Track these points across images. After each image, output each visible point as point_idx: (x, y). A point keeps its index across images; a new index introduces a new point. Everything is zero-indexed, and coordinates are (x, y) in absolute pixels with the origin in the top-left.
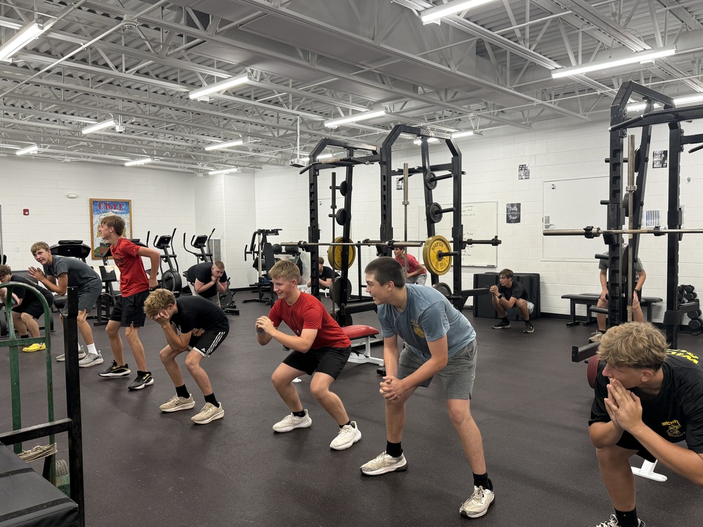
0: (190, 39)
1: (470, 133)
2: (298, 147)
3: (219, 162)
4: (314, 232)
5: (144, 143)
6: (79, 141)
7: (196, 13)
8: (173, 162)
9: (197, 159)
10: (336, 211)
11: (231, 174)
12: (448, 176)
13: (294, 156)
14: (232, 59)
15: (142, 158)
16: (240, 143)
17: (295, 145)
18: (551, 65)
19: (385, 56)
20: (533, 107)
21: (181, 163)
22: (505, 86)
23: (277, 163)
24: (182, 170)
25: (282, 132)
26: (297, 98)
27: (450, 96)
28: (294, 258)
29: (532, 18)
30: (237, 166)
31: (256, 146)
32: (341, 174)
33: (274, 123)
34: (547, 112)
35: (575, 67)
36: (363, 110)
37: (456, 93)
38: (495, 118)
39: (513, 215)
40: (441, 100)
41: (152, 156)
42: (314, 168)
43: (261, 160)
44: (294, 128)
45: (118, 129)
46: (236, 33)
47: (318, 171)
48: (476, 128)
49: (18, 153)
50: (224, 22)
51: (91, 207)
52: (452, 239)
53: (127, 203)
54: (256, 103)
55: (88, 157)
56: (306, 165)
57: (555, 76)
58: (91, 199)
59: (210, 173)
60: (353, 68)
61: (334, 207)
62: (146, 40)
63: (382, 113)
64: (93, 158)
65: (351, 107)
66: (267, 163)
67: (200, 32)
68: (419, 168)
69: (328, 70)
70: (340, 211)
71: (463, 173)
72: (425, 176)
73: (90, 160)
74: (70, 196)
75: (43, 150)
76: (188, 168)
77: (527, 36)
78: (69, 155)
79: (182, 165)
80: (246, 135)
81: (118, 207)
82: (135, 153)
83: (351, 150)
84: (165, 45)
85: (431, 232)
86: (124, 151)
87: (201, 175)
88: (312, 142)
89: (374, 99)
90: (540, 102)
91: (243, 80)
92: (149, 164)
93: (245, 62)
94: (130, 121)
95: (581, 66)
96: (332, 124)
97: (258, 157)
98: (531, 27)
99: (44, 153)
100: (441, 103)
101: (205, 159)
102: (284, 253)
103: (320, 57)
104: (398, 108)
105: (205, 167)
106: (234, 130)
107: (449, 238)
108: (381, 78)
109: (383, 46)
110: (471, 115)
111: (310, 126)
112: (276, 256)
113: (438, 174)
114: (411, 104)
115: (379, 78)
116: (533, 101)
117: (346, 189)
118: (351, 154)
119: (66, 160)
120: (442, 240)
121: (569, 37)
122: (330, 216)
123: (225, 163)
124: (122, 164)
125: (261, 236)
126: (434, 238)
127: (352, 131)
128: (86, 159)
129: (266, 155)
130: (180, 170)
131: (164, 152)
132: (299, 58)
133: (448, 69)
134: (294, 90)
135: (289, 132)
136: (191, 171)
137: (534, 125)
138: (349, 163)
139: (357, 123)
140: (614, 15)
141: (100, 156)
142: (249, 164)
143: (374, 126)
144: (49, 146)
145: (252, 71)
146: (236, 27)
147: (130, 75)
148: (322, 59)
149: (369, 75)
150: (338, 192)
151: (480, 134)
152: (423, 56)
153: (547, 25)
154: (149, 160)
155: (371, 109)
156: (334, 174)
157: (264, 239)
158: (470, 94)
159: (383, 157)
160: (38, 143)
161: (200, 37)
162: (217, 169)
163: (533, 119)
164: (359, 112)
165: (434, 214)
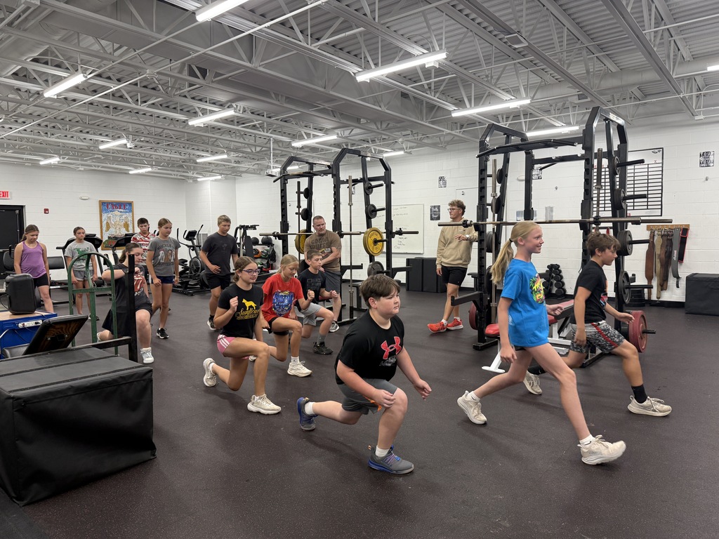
0: (191, 85)
1: (402, 153)
2: (272, 160)
3: (207, 171)
4: (285, 225)
5: (147, 156)
6: (95, 154)
7: (199, 68)
8: (168, 170)
9: (188, 168)
10: (301, 210)
11: (216, 180)
12: (381, 185)
13: (269, 167)
14: (222, 98)
15: (144, 167)
16: (225, 156)
17: (270, 159)
18: (451, 107)
19: (332, 99)
20: (444, 136)
21: (174, 171)
22: (422, 120)
23: (254, 172)
24: (175, 177)
25: (258, 149)
26: (270, 124)
27: (384, 126)
28: (269, 248)
29: (436, 77)
30: (221, 174)
31: (237, 159)
32: (304, 183)
33: (252, 142)
34: (456, 138)
35: (469, 109)
36: (321, 135)
37: (389, 124)
38: (420, 142)
39: (435, 214)
40: (378, 129)
41: (152, 166)
42: (284, 178)
43: (241, 169)
44: (268, 145)
45: (129, 146)
46: (226, 82)
47: (287, 180)
48: (407, 148)
49: (41, 163)
50: (217, 75)
51: (100, 207)
52: (385, 231)
53: (130, 204)
54: (239, 128)
55: (98, 166)
56: (278, 176)
57: (454, 115)
58: (100, 201)
59: (198, 180)
60: (311, 106)
61: (299, 207)
62: (160, 84)
63: (335, 137)
64: (103, 167)
65: (312, 133)
66: (246, 172)
67: (200, 81)
68: (361, 179)
69: (293, 107)
70: (303, 210)
71: (393, 183)
72: (364, 185)
73: (100, 168)
74: (83, 198)
75: (62, 161)
76: (180, 176)
77: (433, 88)
78: (82, 165)
79: (175, 173)
80: (229, 150)
81: (123, 207)
82: (138, 163)
83: (312, 165)
84: (172, 87)
85: (369, 225)
86: (130, 162)
87: (191, 181)
88: (282, 156)
89: (329, 127)
90: (449, 131)
91: (229, 113)
92: (149, 172)
93: (232, 100)
94: (138, 139)
95: (473, 108)
96: (297, 144)
97: (238, 167)
98: (435, 82)
99: (63, 163)
100: (378, 131)
101: (195, 169)
102: (260, 245)
103: (287, 98)
104: (347, 132)
105: (195, 175)
106: (221, 147)
107: (383, 230)
108: (333, 114)
109: (331, 93)
110: (400, 140)
111: (281, 145)
112: (254, 247)
113: (373, 183)
114: (356, 131)
115: (331, 113)
116: (443, 131)
117: (308, 193)
118: (311, 168)
119: (81, 169)
120: (377, 231)
121: (464, 86)
122: (296, 214)
123: (211, 172)
124: (126, 172)
125: (242, 230)
126: (371, 229)
127: (313, 149)
128: (96, 168)
129: (245, 166)
130: (173, 177)
131: (162, 162)
132: (272, 98)
133: (380, 109)
134: (268, 120)
135: (264, 149)
136: (183, 178)
137: (448, 147)
138: (310, 175)
139: (316, 143)
140: (487, 76)
141: (109, 165)
142: (231, 173)
143: (330, 146)
144: (67, 157)
145: (237, 106)
146: (227, 78)
147: (144, 107)
148: (289, 100)
149: (324, 111)
150: (302, 196)
151: (410, 153)
152: (362, 100)
153: (446, 82)
154: (150, 169)
155: (327, 134)
156: (299, 183)
157: (245, 233)
158: (399, 125)
159: (333, 171)
160: (60, 155)
161: (199, 84)
162: (205, 176)
163: (448, 143)
164: (318, 136)
165: (371, 212)
